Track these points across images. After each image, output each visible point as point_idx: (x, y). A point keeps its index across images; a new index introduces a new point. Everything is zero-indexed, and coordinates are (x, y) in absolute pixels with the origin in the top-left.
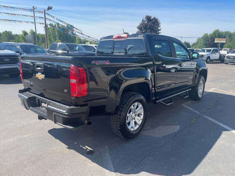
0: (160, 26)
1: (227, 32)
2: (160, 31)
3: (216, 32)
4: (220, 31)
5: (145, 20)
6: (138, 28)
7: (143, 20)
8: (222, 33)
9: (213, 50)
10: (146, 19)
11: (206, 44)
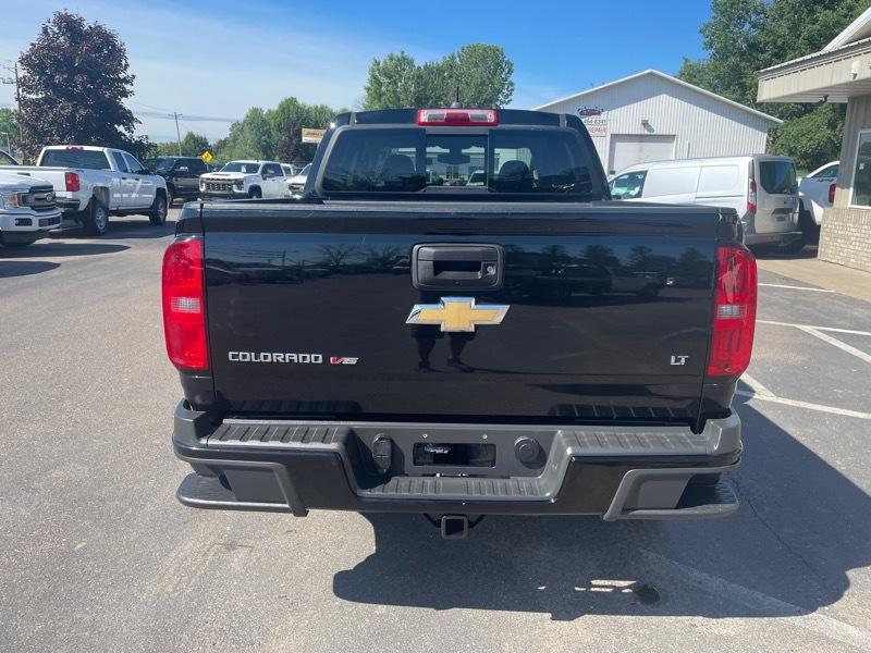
0: (127, 65)
1: (322, 108)
2: (128, 87)
3: (288, 107)
4: (300, 101)
5: (56, 29)
6: (25, 61)
7: (45, 31)
8: (308, 112)
9: (266, 167)
10: (60, 28)
11: (263, 147)
